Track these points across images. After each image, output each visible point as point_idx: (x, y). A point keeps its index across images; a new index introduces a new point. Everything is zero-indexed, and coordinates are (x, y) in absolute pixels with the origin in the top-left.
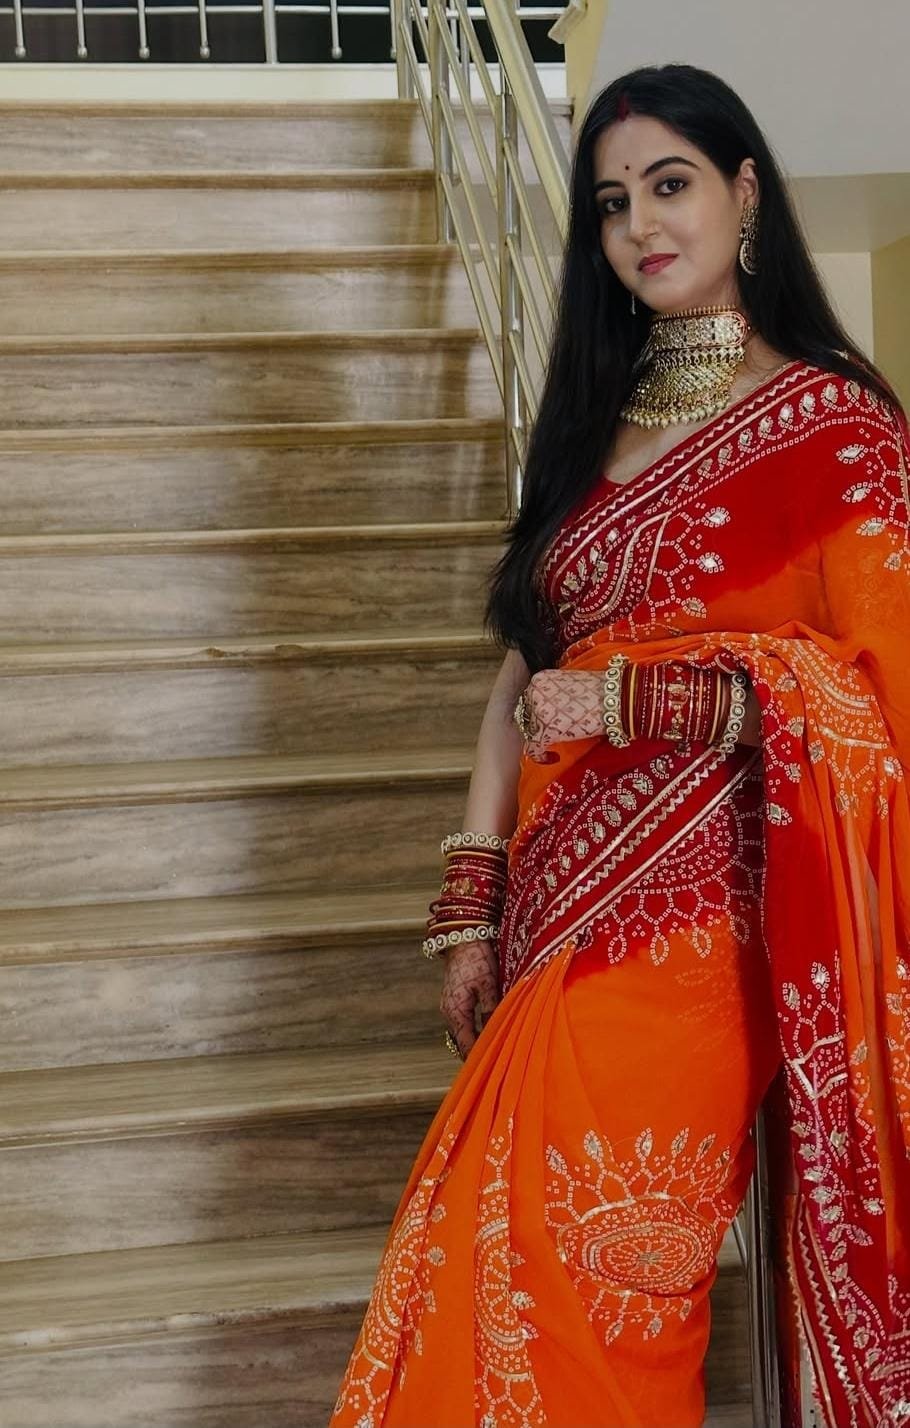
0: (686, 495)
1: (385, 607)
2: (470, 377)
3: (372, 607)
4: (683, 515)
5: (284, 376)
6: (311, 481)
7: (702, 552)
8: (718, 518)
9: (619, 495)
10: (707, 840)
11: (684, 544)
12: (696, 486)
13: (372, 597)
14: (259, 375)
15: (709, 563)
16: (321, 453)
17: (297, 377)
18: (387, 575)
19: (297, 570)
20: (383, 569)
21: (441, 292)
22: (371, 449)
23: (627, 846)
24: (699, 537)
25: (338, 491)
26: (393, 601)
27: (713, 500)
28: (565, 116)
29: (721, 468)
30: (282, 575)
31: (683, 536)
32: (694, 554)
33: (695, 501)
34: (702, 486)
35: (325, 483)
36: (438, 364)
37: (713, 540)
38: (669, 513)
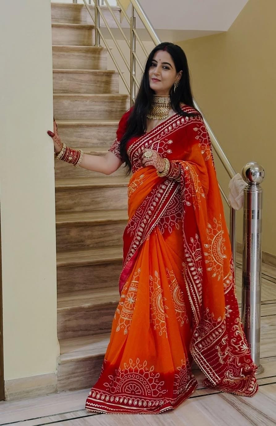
0: (163, 137)
1: (105, 142)
2: (113, 82)
3: (102, 141)
4: (163, 141)
5: (67, 80)
6: (81, 108)
7: (168, 149)
8: (170, 142)
9: (147, 135)
10: (178, 202)
11: (164, 148)
12: (165, 135)
13: (102, 139)
14: (61, 79)
15: (169, 151)
16: (83, 102)
17: (70, 80)
18: (106, 134)
19: (85, 132)
20: (105, 132)
21: (99, 59)
22: (95, 101)
23: (164, 200)
24: (167, 146)
25: (87, 111)
26: (107, 140)
27: (169, 138)
28: (119, 11)
29: (170, 131)
30: (82, 133)
31: (164, 146)
32: (166, 150)
33: (165, 138)
34: (166, 135)
35: (84, 109)
36: (104, 79)
37: (170, 146)
38: (160, 140)
